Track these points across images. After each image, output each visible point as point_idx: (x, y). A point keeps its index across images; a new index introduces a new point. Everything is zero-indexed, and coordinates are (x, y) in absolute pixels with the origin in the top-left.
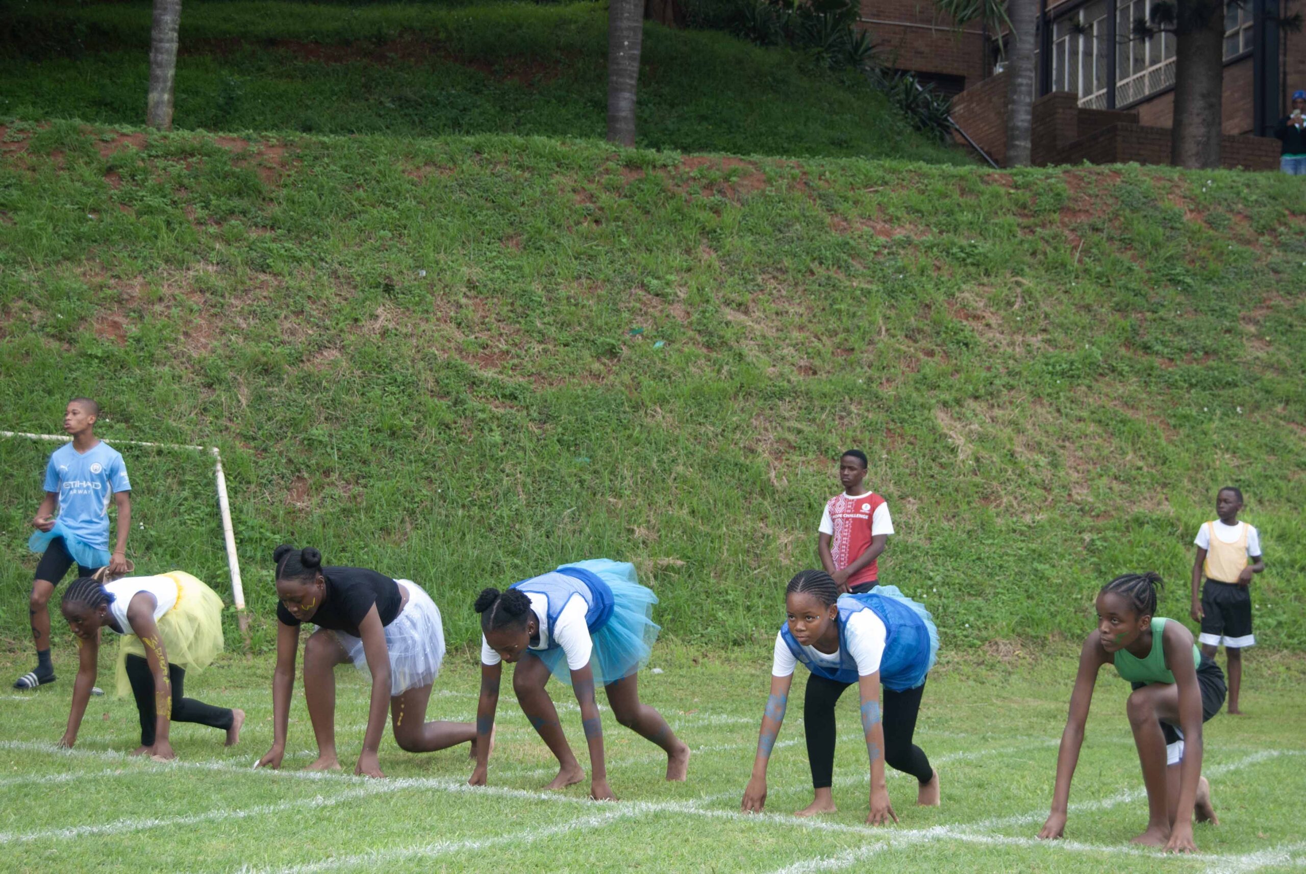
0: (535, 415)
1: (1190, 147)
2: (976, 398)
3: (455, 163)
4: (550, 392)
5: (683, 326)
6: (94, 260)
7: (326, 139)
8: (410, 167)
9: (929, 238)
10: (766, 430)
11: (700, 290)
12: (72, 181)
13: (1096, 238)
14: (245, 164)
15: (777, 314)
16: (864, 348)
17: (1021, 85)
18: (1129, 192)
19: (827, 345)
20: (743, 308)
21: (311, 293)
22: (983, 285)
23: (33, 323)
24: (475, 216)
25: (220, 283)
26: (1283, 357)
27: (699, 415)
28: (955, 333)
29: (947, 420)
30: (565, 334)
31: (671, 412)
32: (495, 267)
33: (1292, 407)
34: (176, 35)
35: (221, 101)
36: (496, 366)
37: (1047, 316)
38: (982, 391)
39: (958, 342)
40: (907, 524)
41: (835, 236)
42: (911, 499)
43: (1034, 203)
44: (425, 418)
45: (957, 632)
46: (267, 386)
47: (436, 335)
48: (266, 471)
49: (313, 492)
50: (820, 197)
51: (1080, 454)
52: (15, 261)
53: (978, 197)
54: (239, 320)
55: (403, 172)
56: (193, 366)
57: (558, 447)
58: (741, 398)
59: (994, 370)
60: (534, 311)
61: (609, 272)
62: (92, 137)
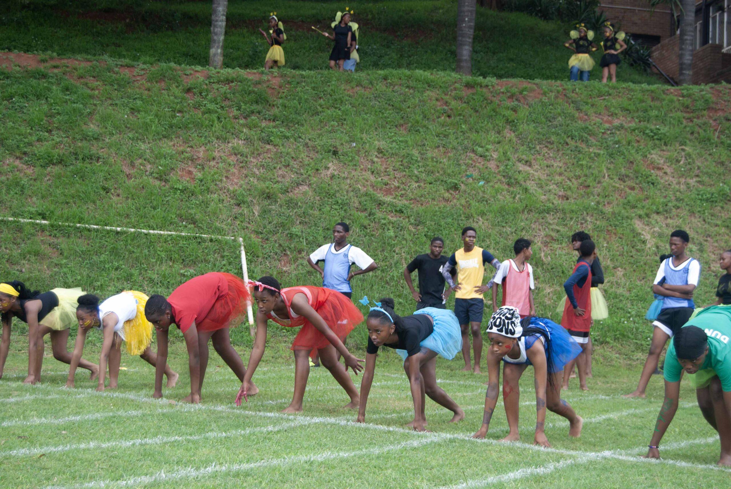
0: (413, 221)
2: (658, 213)
3: (372, 85)
4: (421, 209)
5: (494, 173)
6: (179, 138)
7: (304, 73)
8: (348, 87)
9: (633, 125)
10: (540, 230)
11: (505, 153)
12: (169, 96)
13: (728, 124)
14: (260, 86)
15: (547, 166)
16: (595, 185)
17: (686, 40)
19: (575, 184)
20: (528, 163)
21: (293, 156)
22: (663, 150)
23: (146, 171)
24: (383, 114)
25: (245, 150)
27: (502, 222)
28: (647, 178)
29: (641, 225)
30: (430, 177)
31: (487, 220)
32: (393, 141)
34: (224, 18)
35: (251, 53)
36: (392, 194)
37: (699, 168)
38: (661, 210)
39: (648, 182)
40: (617, 283)
41: (580, 124)
42: (619, 269)
43: (693, 105)
44: (353, 222)
45: (643, 342)
46: (269, 205)
47: (360, 178)
48: (268, 251)
49: (293, 262)
50: (573, 102)
51: (716, 244)
52: (137, 138)
53: (661, 102)
54: (255, 170)
55: (345, 90)
56: (230, 194)
57: (424, 239)
58: (526, 213)
59: (668, 198)
60: (413, 165)
61: (455, 144)
62: (180, 73)
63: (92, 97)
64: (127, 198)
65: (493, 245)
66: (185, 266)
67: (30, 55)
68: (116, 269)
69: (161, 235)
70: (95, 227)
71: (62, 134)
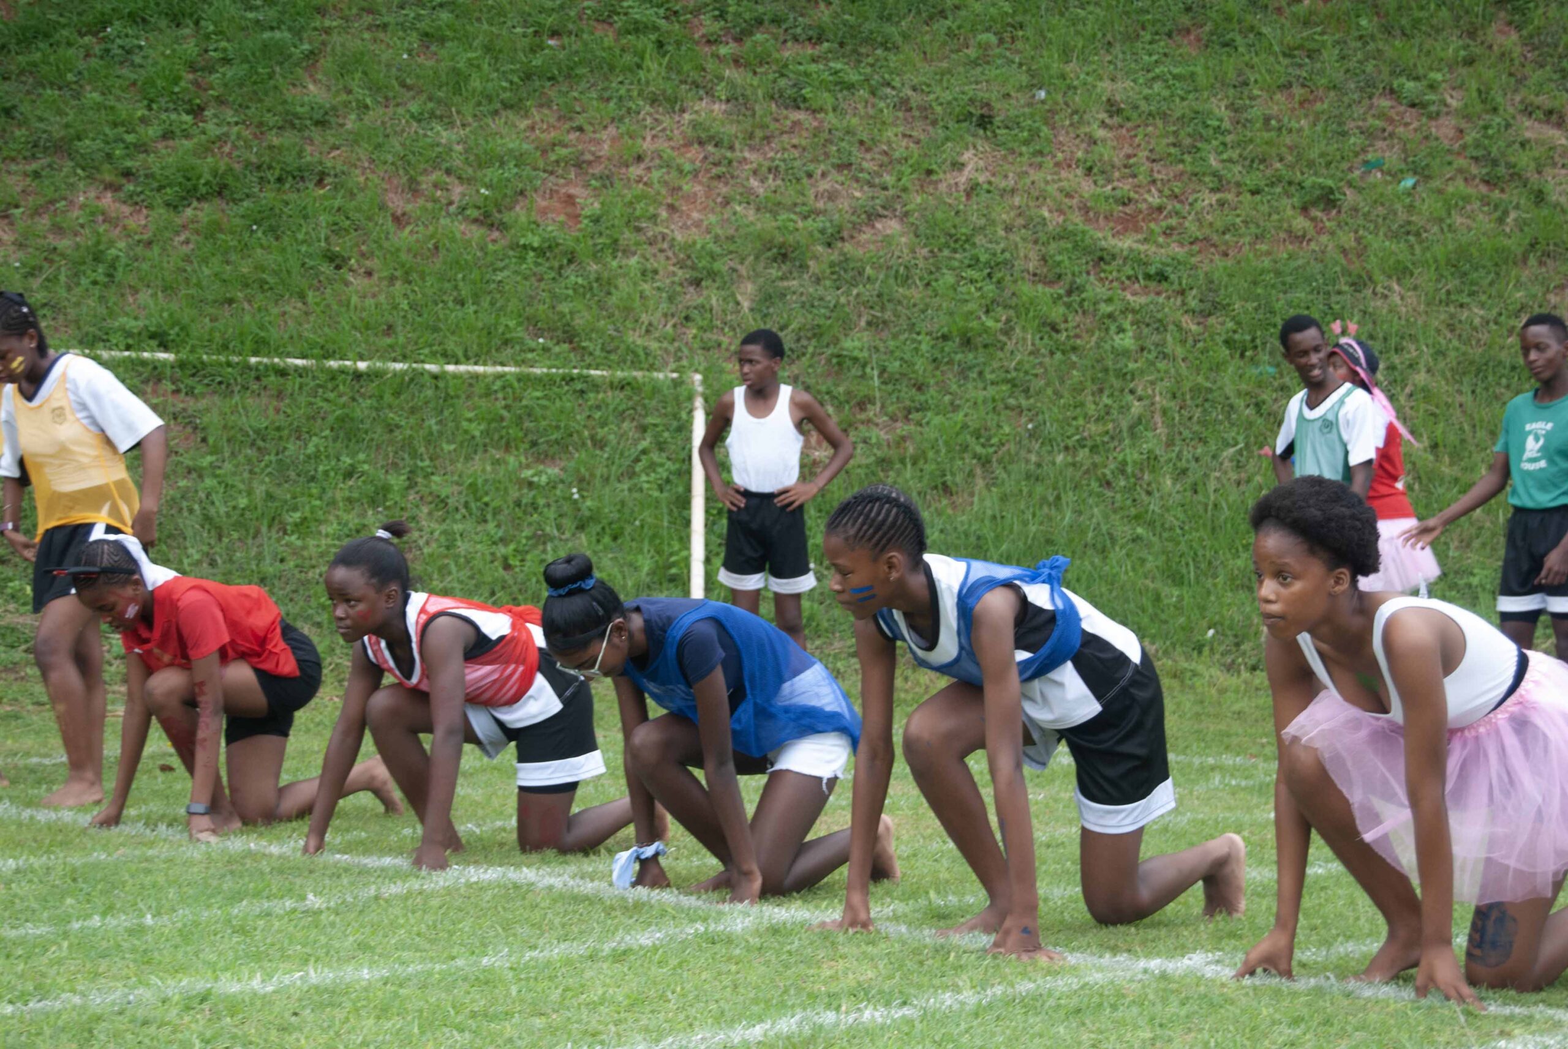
0: (1193, 303)
4: (1220, 266)
5: (1449, 151)
6: (549, 107)
20: (1554, 118)
21: (865, 137)
23: (451, 203)
25: (729, 129)
27: (1460, 292)
30: (1256, 175)
31: (1415, 288)
32: (1155, 78)
36: (1137, 230)
44: (1019, 315)
46: (783, 278)
47: (1052, 187)
52: (432, 115)
54: (754, 183)
56: (676, 255)
57: (1225, 351)
58: (1532, 261)
60: (1208, 141)
61: (1339, 76)
63: (321, 10)
64: (392, 279)
65: (1427, 357)
66: (538, 460)
68: (349, 474)
69: (476, 377)
70: (299, 362)
71: (230, 115)
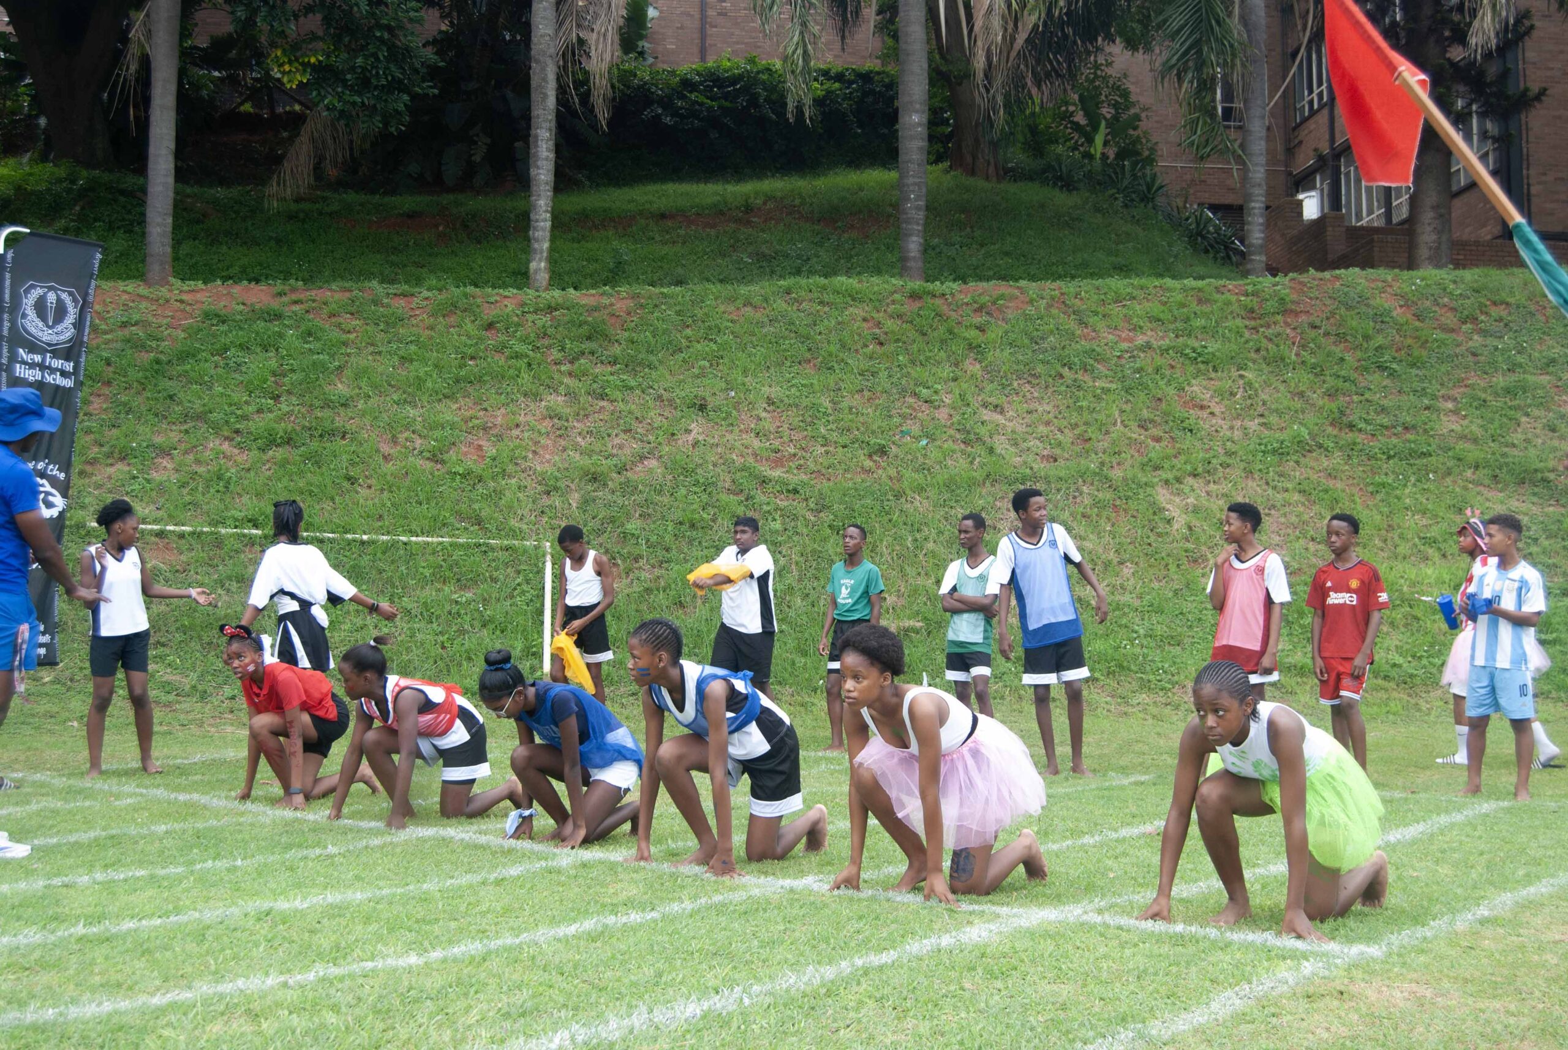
0: (812, 506)
1: (1423, 252)
2: (1195, 476)
3: (768, 303)
4: (826, 486)
5: (945, 426)
6: (469, 398)
7: (666, 290)
8: (731, 308)
9: (1166, 342)
11: (962, 397)
12: (459, 336)
13: (1313, 333)
14: (596, 314)
15: (1028, 412)
16: (1100, 437)
18: (1346, 294)
19: (1067, 437)
20: (998, 409)
21: (638, 415)
22: (1211, 379)
23: (415, 449)
24: (780, 345)
25: (566, 411)
26: (1474, 428)
28: (1182, 422)
29: (1167, 496)
30: (845, 438)
31: (927, 498)
32: (792, 386)
33: (1481, 472)
34: (549, 215)
35: (612, 266)
36: (783, 466)
37: (1264, 404)
38: (1200, 470)
39: (1184, 429)
40: (1123, 586)
41: (1084, 345)
42: (1130, 564)
43: (1261, 307)
44: (720, 511)
45: (1151, 677)
46: (594, 491)
47: (738, 443)
49: (624, 576)
50: (1074, 313)
51: (1283, 520)
52: (405, 401)
53: (1212, 305)
54: (579, 439)
55: (725, 313)
56: (536, 478)
57: (828, 531)
58: (988, 484)
59: (1213, 452)
60: (820, 420)
61: (888, 386)
62: (479, 300)
63: (345, 344)
64: (382, 490)
65: (934, 535)
66: (461, 589)
67: (262, 287)
69: (428, 543)
71: (294, 400)
